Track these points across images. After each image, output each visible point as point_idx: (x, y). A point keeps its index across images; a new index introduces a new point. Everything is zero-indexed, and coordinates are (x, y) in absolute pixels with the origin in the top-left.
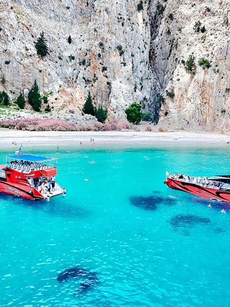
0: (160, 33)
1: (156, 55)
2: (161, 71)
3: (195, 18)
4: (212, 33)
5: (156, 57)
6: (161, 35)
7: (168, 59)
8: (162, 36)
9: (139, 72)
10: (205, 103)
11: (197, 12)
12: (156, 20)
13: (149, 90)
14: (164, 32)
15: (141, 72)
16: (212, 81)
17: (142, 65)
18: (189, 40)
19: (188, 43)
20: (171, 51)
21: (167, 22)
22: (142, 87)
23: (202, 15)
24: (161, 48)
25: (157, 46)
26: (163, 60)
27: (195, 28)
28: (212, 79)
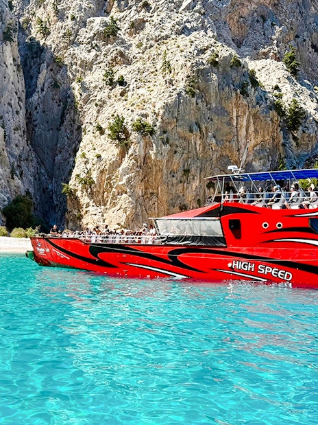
0: (39, 86)
1: (36, 123)
2: (46, 150)
3: (99, 65)
4: (139, 85)
5: (36, 126)
6: (42, 90)
7: (59, 130)
8: (44, 93)
9: (14, 147)
10: (152, 194)
11: (102, 57)
12: (28, 68)
13: (32, 179)
14: (46, 84)
15: (17, 145)
16: (159, 158)
17: (17, 135)
18: (98, 98)
19: (97, 101)
20: (63, 116)
21: (52, 70)
22: (22, 172)
23: (111, 62)
24: (44, 112)
25: (36, 108)
26: (49, 130)
27: (105, 78)
28: (159, 155)
